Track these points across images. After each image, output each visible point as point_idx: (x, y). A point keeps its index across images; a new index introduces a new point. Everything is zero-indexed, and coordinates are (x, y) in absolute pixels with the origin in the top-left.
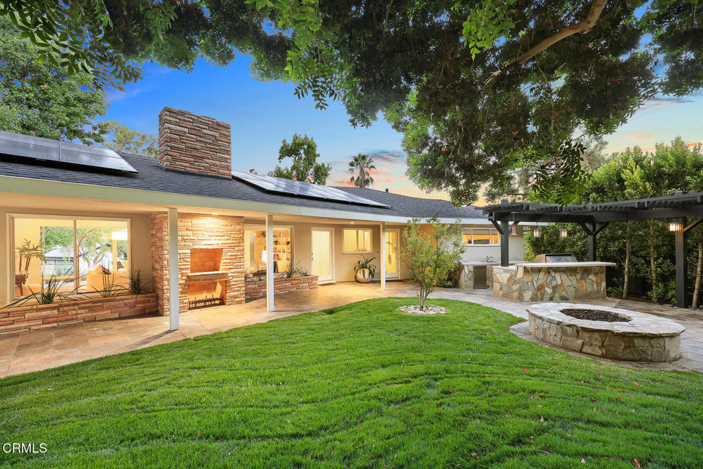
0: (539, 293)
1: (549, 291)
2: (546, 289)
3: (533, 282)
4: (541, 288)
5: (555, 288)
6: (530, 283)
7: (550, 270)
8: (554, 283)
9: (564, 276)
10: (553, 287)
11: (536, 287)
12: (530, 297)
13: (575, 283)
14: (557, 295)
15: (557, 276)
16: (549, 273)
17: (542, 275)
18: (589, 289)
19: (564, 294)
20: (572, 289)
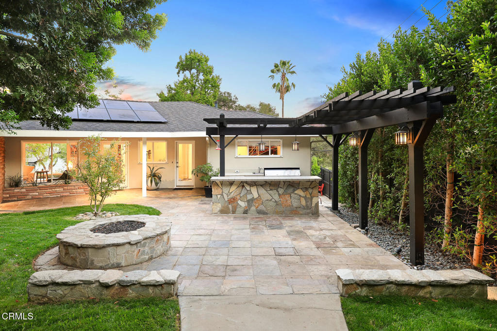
0: (230, 206)
1: (242, 204)
2: (239, 202)
3: (222, 195)
4: (233, 201)
5: (250, 202)
6: (219, 196)
7: (245, 184)
8: (249, 197)
9: (262, 191)
10: (248, 201)
11: (226, 200)
12: (218, 209)
13: (276, 197)
14: (253, 208)
15: (254, 190)
16: (243, 186)
17: (233, 188)
18: (295, 204)
19: (262, 207)
20: (272, 204)
